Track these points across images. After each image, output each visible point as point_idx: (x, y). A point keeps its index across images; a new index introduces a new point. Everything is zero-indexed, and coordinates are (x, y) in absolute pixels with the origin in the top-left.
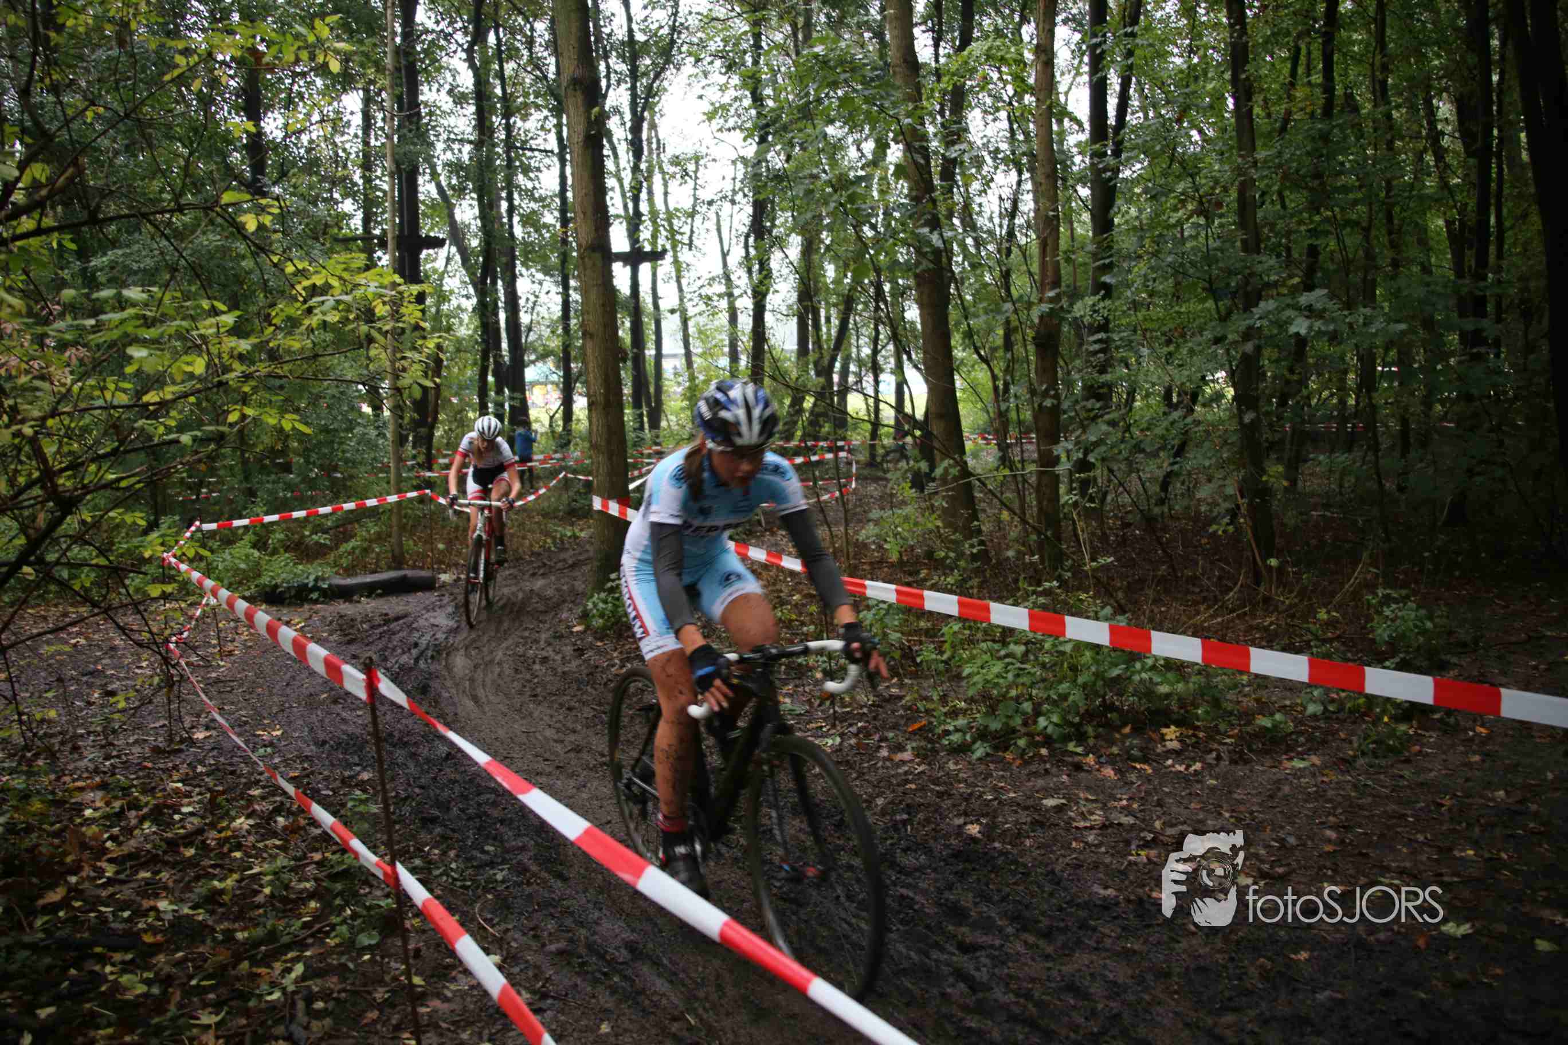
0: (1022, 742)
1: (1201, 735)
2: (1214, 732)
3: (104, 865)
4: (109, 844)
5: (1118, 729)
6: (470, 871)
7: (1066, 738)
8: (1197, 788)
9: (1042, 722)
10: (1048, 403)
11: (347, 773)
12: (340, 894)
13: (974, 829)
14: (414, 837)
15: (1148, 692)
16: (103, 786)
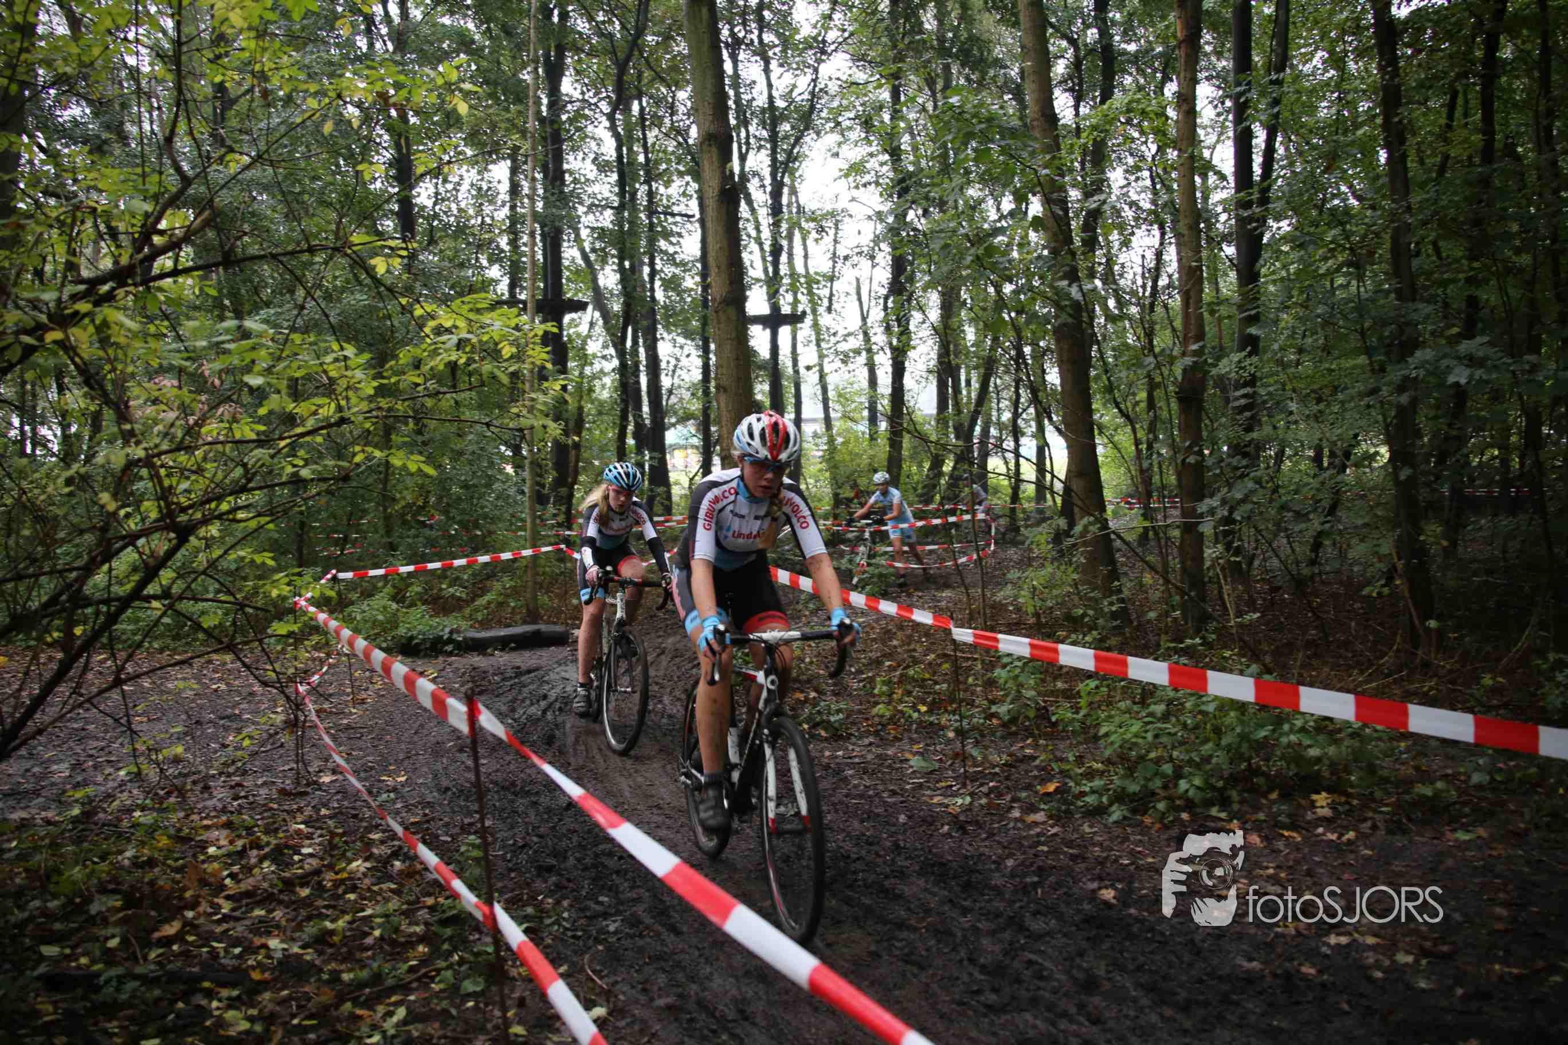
0: (1161, 806)
1: (1355, 802)
2: (1369, 801)
3: (221, 901)
4: (228, 881)
5: (1265, 797)
6: (583, 921)
7: (1209, 803)
8: (1351, 859)
9: (1183, 785)
10: (1192, 460)
11: (467, 821)
12: (450, 939)
13: (1108, 894)
14: (528, 884)
15: (1296, 755)
16: (228, 825)
